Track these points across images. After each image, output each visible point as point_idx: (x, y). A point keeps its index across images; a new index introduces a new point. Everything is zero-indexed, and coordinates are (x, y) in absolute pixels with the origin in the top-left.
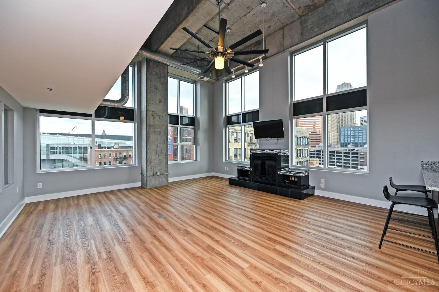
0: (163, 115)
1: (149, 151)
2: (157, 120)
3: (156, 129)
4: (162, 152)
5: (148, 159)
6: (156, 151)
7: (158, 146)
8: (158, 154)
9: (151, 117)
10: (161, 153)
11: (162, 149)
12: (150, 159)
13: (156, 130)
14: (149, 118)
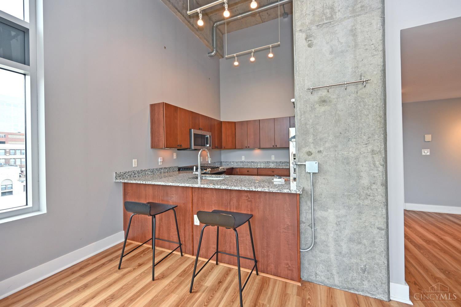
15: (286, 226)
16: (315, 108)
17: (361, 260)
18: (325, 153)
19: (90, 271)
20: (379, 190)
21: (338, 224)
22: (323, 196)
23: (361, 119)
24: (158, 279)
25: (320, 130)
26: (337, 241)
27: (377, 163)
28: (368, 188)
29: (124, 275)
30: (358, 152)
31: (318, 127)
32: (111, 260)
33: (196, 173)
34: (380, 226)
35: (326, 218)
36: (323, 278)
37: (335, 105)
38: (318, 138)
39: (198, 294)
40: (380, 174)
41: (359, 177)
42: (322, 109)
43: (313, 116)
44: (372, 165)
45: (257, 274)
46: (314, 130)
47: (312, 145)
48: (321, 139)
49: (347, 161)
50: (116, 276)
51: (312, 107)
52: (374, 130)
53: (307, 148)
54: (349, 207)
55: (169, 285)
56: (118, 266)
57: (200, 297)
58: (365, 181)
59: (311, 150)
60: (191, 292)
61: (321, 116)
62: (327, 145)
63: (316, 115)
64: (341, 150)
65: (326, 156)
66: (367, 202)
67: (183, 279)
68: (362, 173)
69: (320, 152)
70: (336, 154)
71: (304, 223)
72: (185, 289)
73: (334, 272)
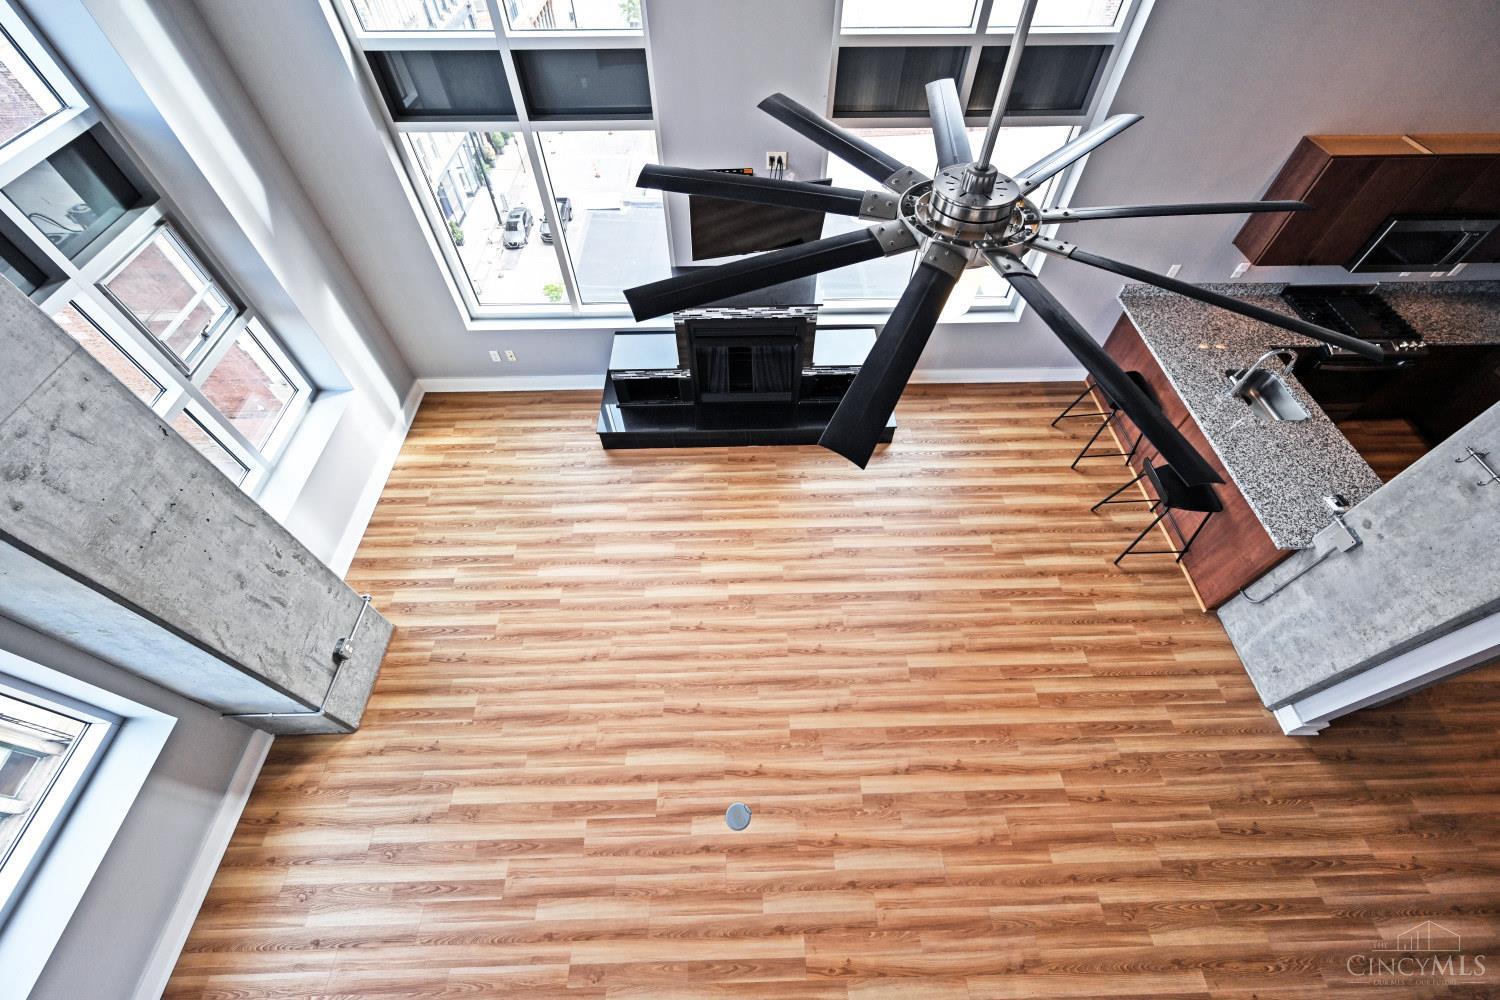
0: (72, 397)
1: (229, 645)
2: (84, 467)
3: (137, 520)
4: (280, 573)
5: (261, 671)
6: (257, 601)
7: (239, 576)
8: (274, 599)
9: (19, 497)
10: (282, 580)
11: (267, 560)
12: (268, 657)
13: (147, 523)
14: (17, 516)
15: (1247, 557)
16: (1448, 483)
17: (1284, 662)
18: (1383, 545)
19: (1028, 404)
20: (1381, 642)
21: (1303, 617)
22: (1323, 579)
23: (1477, 564)
24: (1077, 471)
25: (1417, 515)
26: (1283, 626)
27: (1419, 622)
28: (1373, 628)
29: (1052, 438)
30: (1417, 588)
31: (1419, 508)
32: (1052, 405)
33: (1234, 381)
34: (1336, 664)
35: (1299, 599)
36: (1235, 633)
37: (1477, 510)
38: (1400, 521)
39: (1096, 518)
40: (1405, 633)
41: (1381, 610)
42: (1453, 493)
43: (1433, 488)
44: (1410, 617)
45: (1178, 561)
46: (1409, 506)
47: (1383, 519)
48: (1400, 527)
49: (1393, 580)
50: (1044, 431)
51: (1447, 476)
52: (1472, 592)
53: (1374, 516)
54: (1332, 618)
55: (1081, 485)
56: (1054, 420)
57: (1095, 521)
58: (1380, 620)
59: (1373, 523)
60: (1092, 510)
61: (1440, 501)
62: (1399, 541)
63: (1438, 492)
64: (1403, 564)
65: (1380, 550)
66: (1354, 635)
67: (1099, 491)
68: (1389, 610)
69: (1380, 537)
70: (1394, 561)
71: (1274, 577)
72: (1091, 502)
73: (1250, 642)
